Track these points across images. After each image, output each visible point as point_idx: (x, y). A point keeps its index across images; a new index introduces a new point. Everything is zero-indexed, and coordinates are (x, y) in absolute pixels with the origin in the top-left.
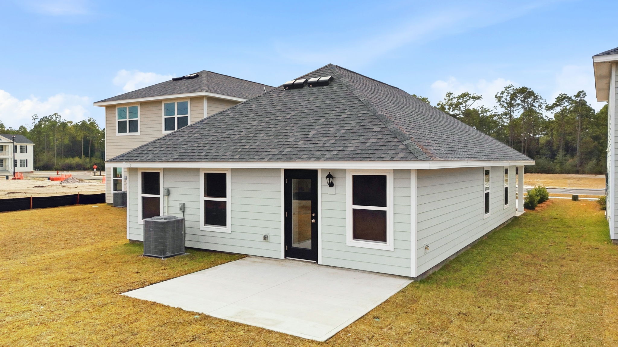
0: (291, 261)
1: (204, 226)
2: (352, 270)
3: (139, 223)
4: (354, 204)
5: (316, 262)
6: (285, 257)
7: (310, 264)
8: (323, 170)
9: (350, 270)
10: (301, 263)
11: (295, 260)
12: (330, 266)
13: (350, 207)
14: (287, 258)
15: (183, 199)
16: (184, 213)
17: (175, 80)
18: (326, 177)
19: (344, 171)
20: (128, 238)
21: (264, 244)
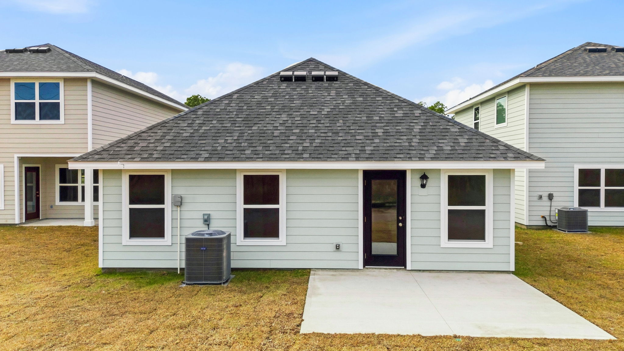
0: (371, 270)
1: (243, 240)
2: (446, 272)
3: (123, 244)
4: (450, 204)
5: (404, 267)
6: (364, 267)
7: (395, 271)
8: (413, 171)
9: (443, 271)
10: (384, 270)
11: (375, 268)
12: (420, 270)
13: (445, 207)
14: (366, 267)
15: (207, 209)
16: (210, 226)
17: (9, 51)
18: (421, 178)
19: (438, 171)
20: (101, 266)
21: (337, 255)
